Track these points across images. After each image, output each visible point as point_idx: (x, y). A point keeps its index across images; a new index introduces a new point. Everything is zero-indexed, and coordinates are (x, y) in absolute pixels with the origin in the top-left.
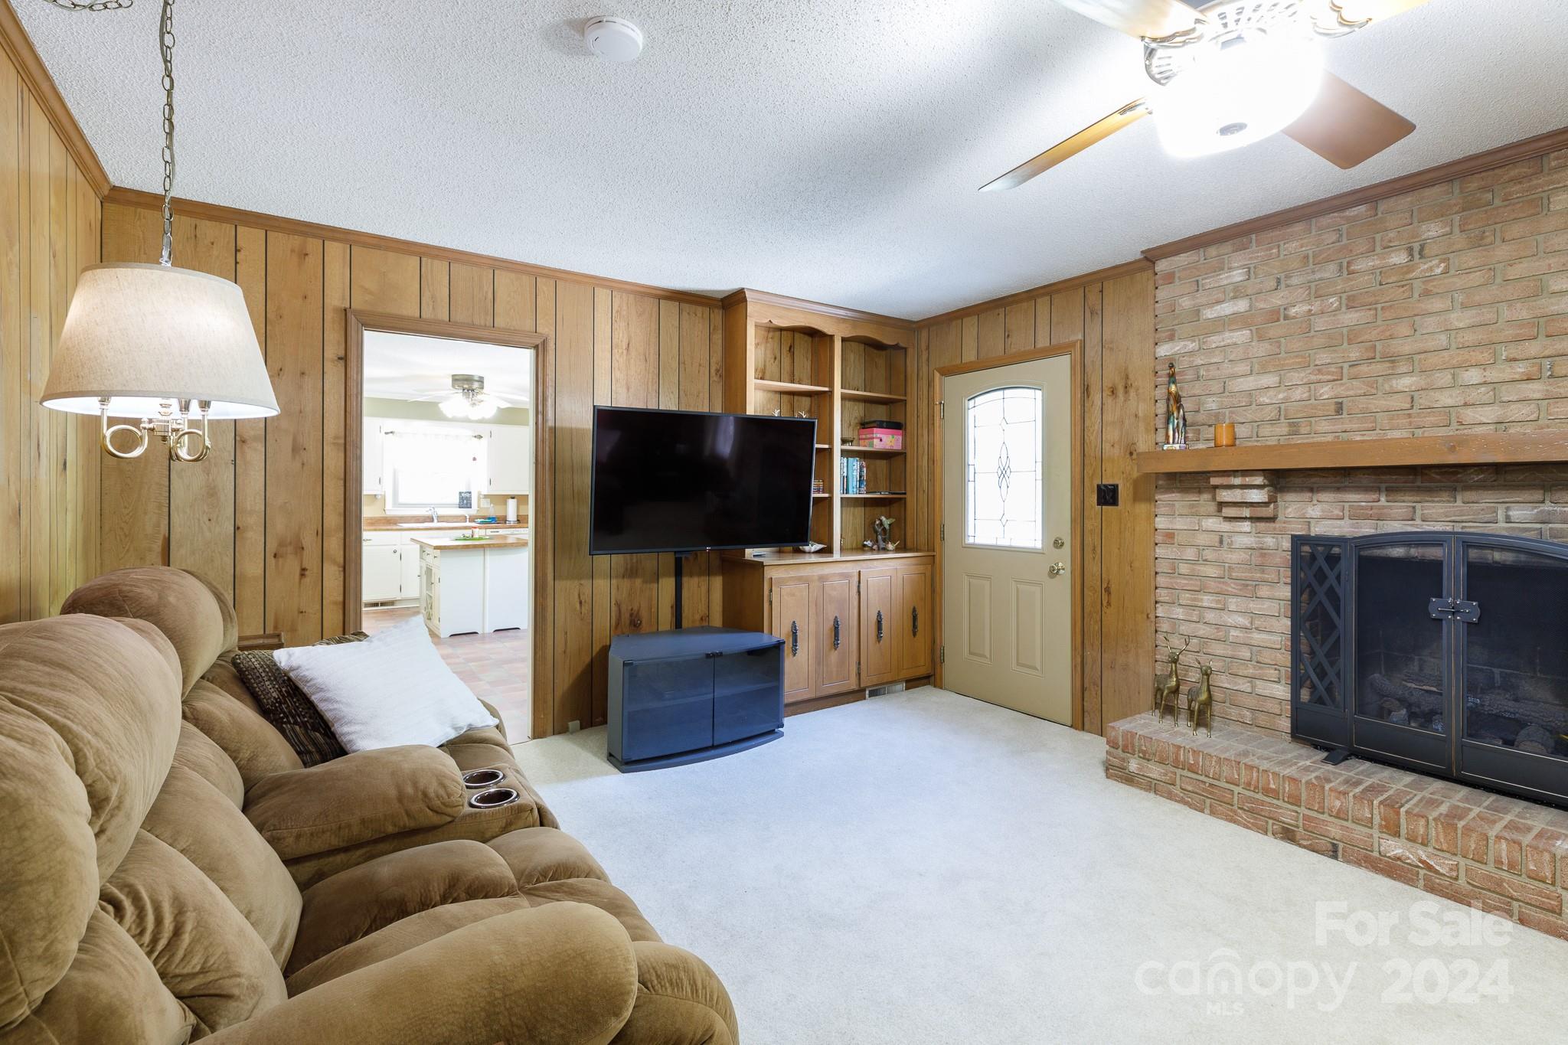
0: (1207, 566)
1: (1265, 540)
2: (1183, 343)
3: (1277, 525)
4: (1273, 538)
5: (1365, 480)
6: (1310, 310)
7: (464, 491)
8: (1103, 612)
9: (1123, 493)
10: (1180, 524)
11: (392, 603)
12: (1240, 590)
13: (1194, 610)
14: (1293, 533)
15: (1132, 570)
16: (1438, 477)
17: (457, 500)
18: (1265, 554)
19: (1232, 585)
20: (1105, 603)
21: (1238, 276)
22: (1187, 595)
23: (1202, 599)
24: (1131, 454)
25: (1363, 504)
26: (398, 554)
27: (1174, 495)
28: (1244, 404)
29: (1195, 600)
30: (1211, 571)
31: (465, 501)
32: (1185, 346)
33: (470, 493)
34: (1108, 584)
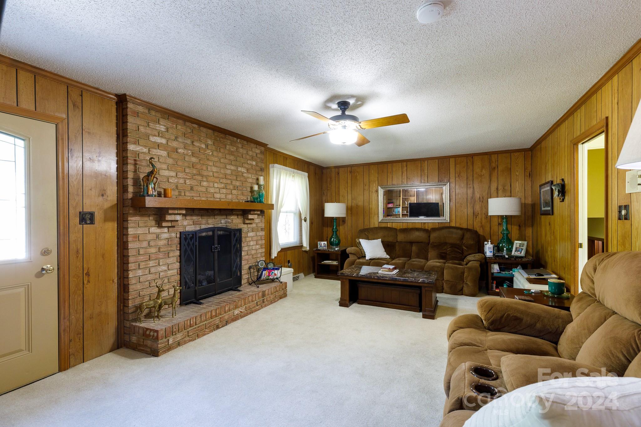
0: (151, 249)
1: (172, 234)
2: (141, 147)
3: (175, 229)
4: (174, 233)
5: (196, 212)
6: (184, 153)
8: (84, 288)
9: (98, 217)
10: (140, 231)
12: (164, 256)
13: (146, 269)
14: (180, 231)
15: (103, 259)
16: (211, 212)
18: (172, 240)
19: (161, 255)
20: (85, 282)
21: (163, 128)
22: (143, 263)
23: (149, 264)
24: (103, 195)
25: (196, 220)
27: (137, 218)
28: (165, 181)
29: (147, 264)
30: (153, 250)
32: (142, 149)
34: (88, 270)
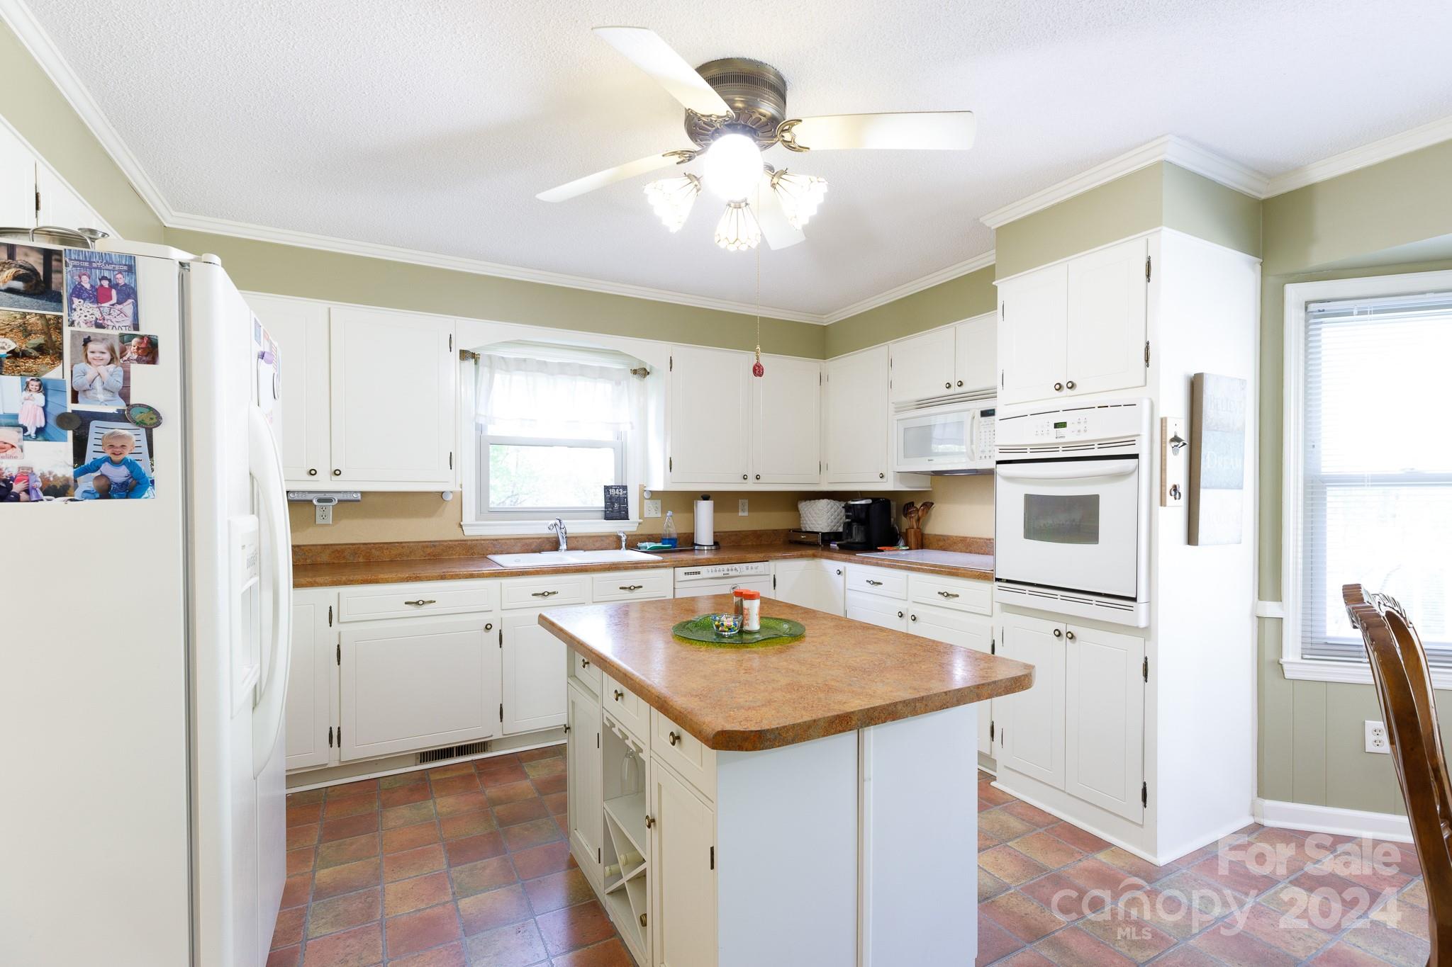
7: (612, 483)
11: (482, 746)
17: (600, 503)
26: (495, 632)
31: (616, 505)
33: (625, 488)
